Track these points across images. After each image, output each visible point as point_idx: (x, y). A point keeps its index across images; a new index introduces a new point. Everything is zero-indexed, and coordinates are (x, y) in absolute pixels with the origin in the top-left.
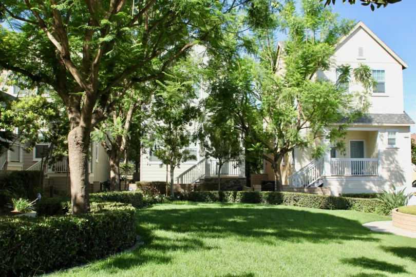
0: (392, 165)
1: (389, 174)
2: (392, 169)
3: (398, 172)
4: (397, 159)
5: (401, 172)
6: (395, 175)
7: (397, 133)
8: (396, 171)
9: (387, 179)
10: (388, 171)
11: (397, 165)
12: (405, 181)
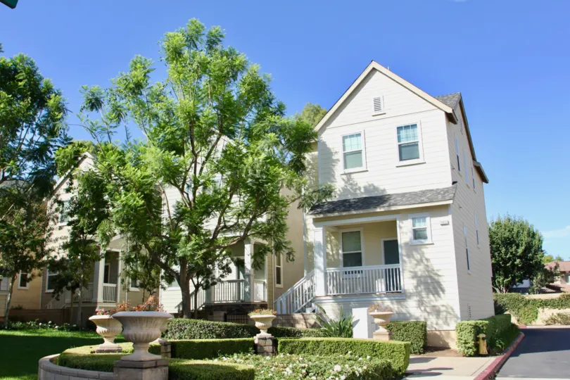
0: (419, 267)
1: (414, 282)
2: (419, 274)
3: (431, 277)
4: (427, 256)
5: (436, 278)
6: (426, 283)
7: (428, 219)
8: (427, 277)
9: (411, 291)
10: (413, 278)
11: (427, 266)
12: (443, 291)
